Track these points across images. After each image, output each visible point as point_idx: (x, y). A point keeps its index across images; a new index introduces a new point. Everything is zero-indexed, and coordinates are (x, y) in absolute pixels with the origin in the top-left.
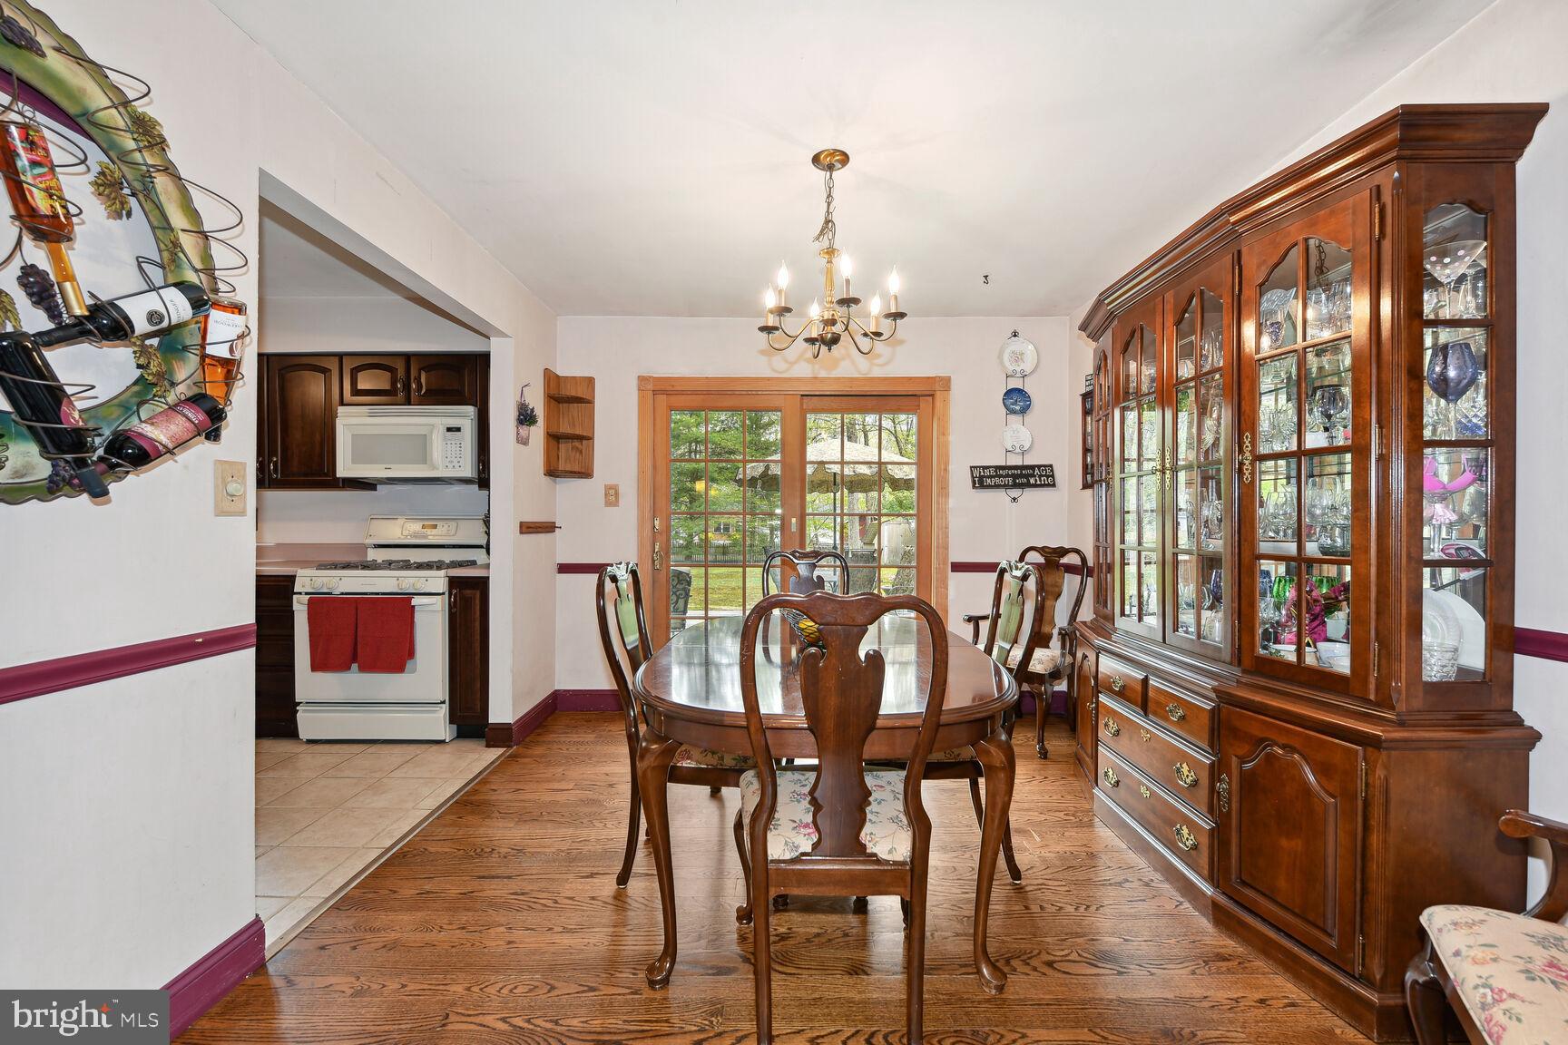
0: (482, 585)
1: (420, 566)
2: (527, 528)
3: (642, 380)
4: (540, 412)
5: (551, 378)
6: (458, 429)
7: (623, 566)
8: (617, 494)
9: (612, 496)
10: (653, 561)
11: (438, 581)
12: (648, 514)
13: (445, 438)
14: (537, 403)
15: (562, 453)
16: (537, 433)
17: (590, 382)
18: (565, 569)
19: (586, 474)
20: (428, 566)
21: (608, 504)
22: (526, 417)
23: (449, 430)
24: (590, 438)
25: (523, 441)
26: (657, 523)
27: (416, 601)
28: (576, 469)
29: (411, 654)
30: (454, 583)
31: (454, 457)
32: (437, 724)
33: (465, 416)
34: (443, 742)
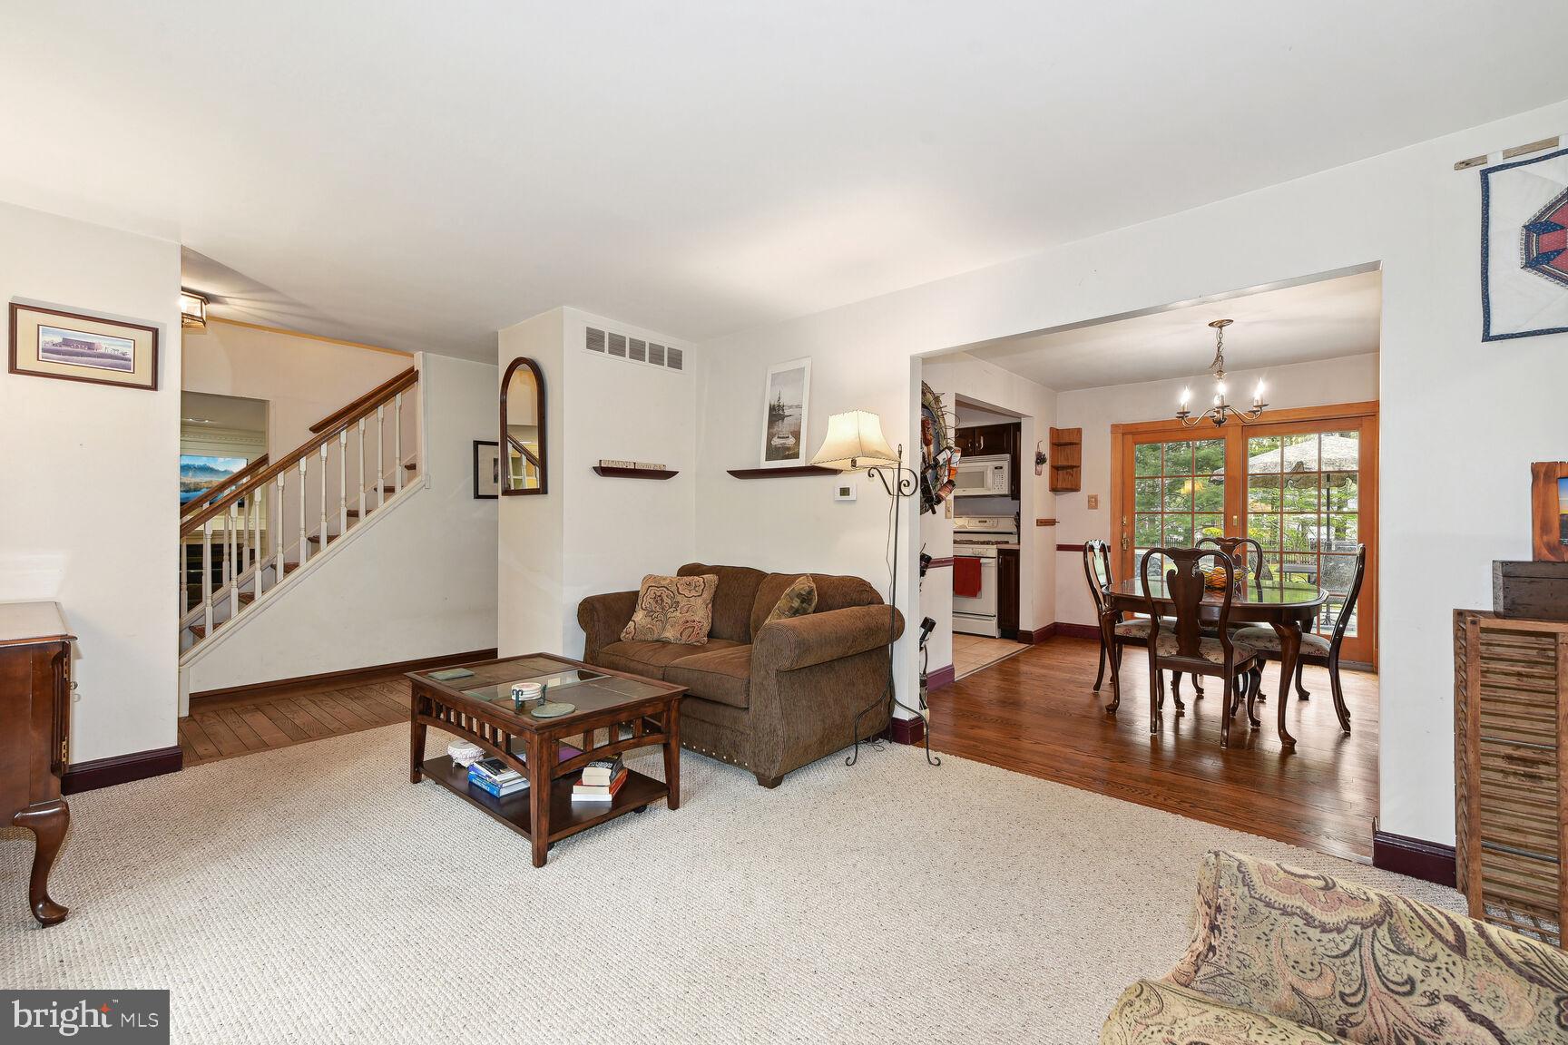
0: (1015, 554)
1: (983, 543)
2: (1041, 523)
3: (1115, 427)
4: (1047, 456)
5: (1055, 433)
6: (1001, 468)
7: (1097, 542)
8: (1096, 500)
9: (1093, 503)
10: (1122, 545)
11: (992, 551)
12: (1118, 514)
13: (993, 473)
14: (1046, 450)
15: (1060, 478)
16: (1046, 468)
17: (1079, 431)
18: (1061, 548)
19: (1076, 488)
20: (988, 543)
21: (1090, 507)
22: (1040, 459)
23: (996, 468)
24: (1079, 467)
25: (1038, 473)
26: (1125, 519)
27: (982, 561)
28: (1069, 487)
29: (979, 588)
30: (1000, 551)
31: (997, 483)
32: (991, 627)
33: (1004, 461)
34: (994, 637)
